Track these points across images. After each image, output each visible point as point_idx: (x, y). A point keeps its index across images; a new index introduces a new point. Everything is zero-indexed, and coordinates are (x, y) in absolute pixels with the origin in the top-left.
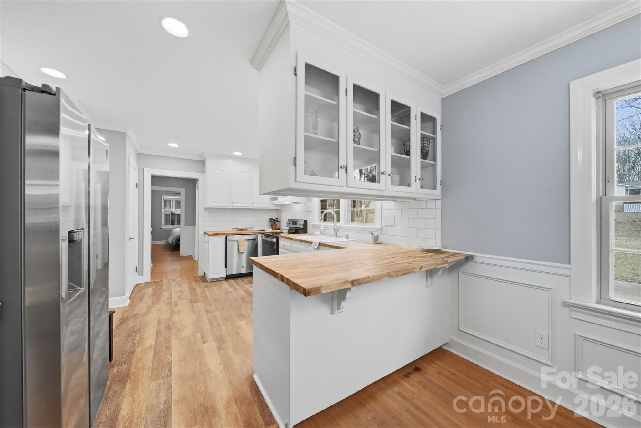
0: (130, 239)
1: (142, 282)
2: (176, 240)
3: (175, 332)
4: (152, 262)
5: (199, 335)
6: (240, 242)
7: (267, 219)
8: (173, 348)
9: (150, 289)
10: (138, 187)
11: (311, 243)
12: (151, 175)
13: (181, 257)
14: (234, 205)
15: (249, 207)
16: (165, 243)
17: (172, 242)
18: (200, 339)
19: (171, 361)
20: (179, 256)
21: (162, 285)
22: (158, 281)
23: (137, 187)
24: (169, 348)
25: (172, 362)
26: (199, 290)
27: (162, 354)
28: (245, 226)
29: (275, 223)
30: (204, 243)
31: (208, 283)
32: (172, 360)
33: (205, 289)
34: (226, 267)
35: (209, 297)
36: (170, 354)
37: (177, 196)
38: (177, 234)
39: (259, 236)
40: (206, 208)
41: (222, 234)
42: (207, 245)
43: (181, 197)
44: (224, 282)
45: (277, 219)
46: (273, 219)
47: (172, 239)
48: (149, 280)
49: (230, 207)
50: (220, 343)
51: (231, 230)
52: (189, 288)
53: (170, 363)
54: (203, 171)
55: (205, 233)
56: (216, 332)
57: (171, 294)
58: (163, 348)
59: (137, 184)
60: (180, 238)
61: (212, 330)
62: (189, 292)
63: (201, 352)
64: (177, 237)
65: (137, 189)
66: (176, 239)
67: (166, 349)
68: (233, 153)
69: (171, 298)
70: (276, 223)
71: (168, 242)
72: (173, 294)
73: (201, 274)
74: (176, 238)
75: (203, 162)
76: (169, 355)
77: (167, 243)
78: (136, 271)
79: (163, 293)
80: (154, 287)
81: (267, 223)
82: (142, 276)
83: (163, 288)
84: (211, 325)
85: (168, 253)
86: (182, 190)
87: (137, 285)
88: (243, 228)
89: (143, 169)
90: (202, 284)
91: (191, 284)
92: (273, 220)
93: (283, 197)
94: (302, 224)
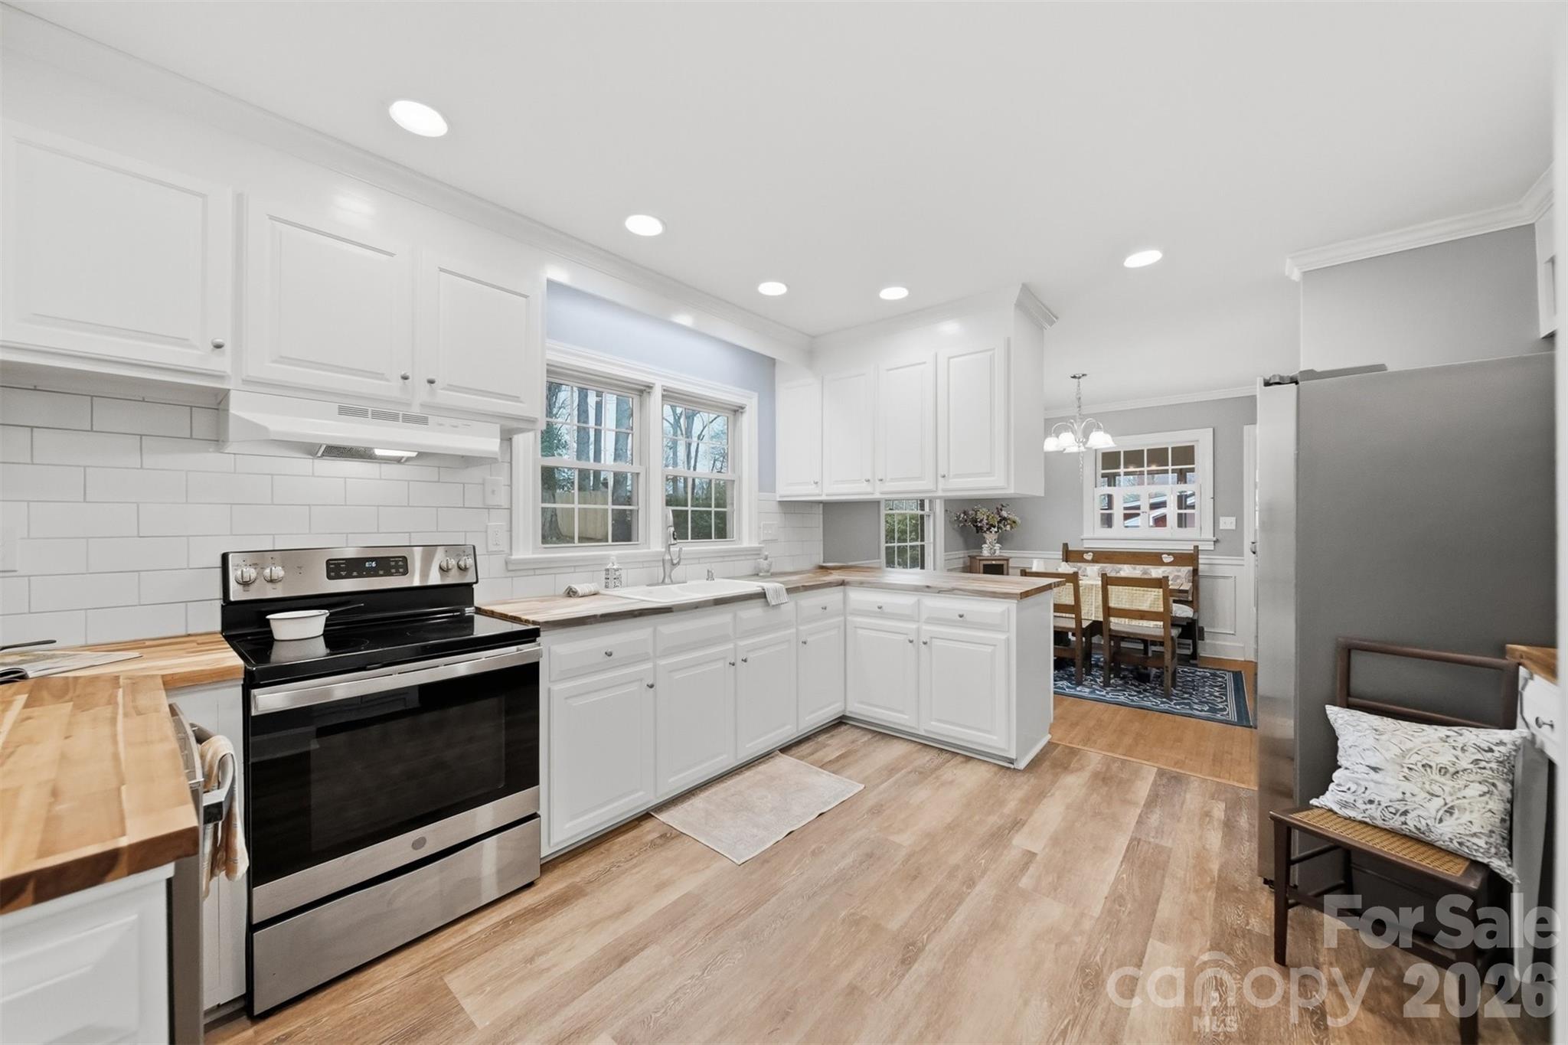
3: (1078, 939)
5: (1025, 882)
8: (1105, 890)
18: (1032, 869)
19: (1122, 862)
24: (1116, 898)
25: (1121, 859)
27: (1137, 892)
32: (1119, 863)
36: (1118, 880)
50: (1007, 831)
53: (1126, 860)
56: (982, 859)
58: (1129, 906)
61: (984, 872)
63: (1055, 841)
67: (1124, 900)
76: (1123, 878)
84: (967, 888)
93: (344, 411)
94: (465, 566)
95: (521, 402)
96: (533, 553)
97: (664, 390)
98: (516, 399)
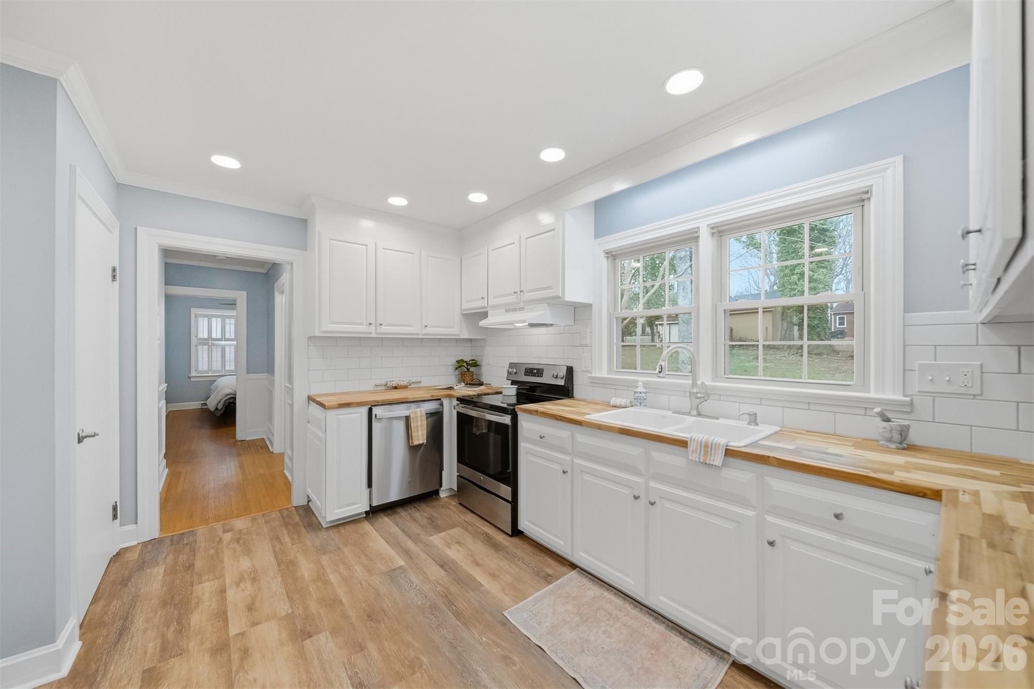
0: (80, 440)
1: (135, 543)
2: (224, 405)
4: (168, 465)
6: (413, 420)
7: (453, 361)
9: (155, 570)
10: (118, 277)
11: (683, 444)
12: (159, 246)
13: (239, 443)
14: (385, 329)
15: (418, 334)
16: (200, 407)
17: (217, 409)
20: (233, 440)
21: (193, 551)
22: (183, 534)
23: (114, 277)
26: (306, 568)
28: (404, 379)
29: (468, 370)
30: (308, 424)
31: (323, 535)
33: (324, 560)
34: (370, 485)
35: (344, 601)
37: (229, 311)
38: (228, 391)
39: (446, 402)
40: (310, 338)
41: (360, 404)
42: (323, 436)
43: (237, 313)
44: (367, 526)
45: (472, 360)
46: (465, 360)
47: (216, 402)
48: (156, 534)
49: (374, 335)
51: (372, 389)
52: (277, 559)
54: (304, 246)
55: (310, 399)
57: (223, 591)
59: (114, 270)
60: (235, 398)
62: (280, 579)
64: (227, 398)
65: (116, 283)
66: (226, 400)
68: (387, 198)
69: (225, 613)
70: (472, 369)
71: (206, 404)
72: (230, 594)
73: (298, 500)
74: (224, 400)
75: (303, 224)
77: (203, 407)
78: (115, 517)
79: (198, 589)
80: (170, 558)
81: (451, 369)
82: (132, 527)
83: (199, 564)
85: (206, 431)
86: (241, 297)
87: (118, 554)
88: (402, 383)
89: (136, 228)
90: (311, 539)
91: (278, 539)
92: (465, 364)
93: (507, 311)
94: (557, 375)
95: (552, 289)
96: (608, 374)
97: (713, 228)
98: (550, 288)
